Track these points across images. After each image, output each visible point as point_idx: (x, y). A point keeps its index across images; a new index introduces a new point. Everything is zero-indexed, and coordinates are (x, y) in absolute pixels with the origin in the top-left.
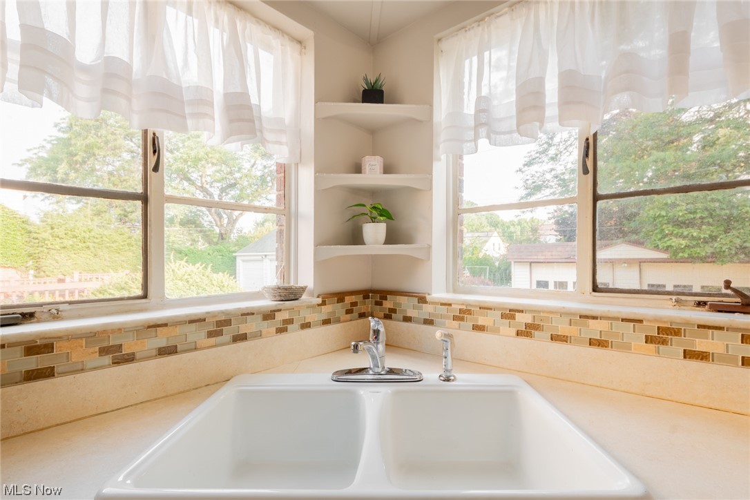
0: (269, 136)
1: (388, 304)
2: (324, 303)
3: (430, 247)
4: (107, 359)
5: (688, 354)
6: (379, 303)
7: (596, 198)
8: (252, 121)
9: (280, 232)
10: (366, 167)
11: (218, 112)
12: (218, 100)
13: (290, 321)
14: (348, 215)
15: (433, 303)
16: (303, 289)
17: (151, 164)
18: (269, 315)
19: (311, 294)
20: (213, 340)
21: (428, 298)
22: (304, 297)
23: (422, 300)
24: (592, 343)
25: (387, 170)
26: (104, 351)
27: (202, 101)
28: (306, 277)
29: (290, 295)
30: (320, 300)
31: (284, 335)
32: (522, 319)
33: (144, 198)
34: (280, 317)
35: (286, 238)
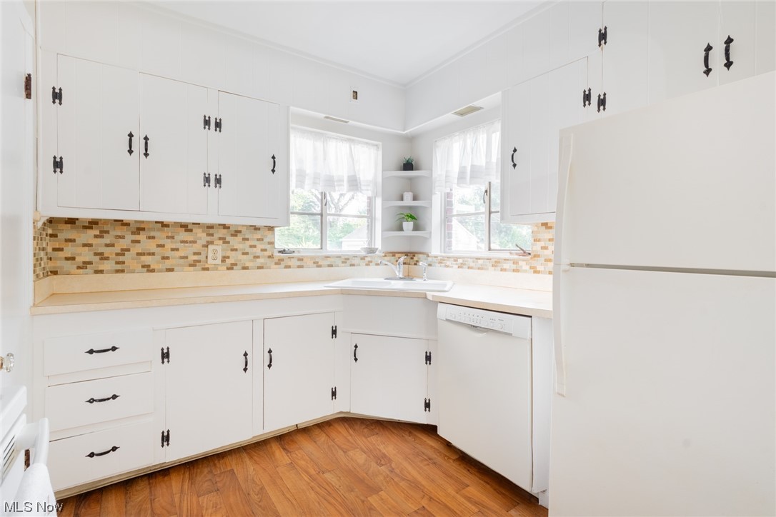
0: (363, 188)
1: (415, 259)
2: (385, 256)
3: (431, 233)
4: (315, 265)
5: (502, 270)
6: (412, 258)
7: (490, 213)
8: (357, 185)
9: (368, 225)
10: (405, 198)
11: (345, 183)
12: (346, 179)
13: (371, 262)
14: (397, 218)
15: (432, 257)
16: (377, 249)
17: (324, 204)
18: (363, 258)
19: (380, 252)
20: (343, 265)
21: (430, 255)
22: (377, 253)
23: (428, 256)
24: (479, 269)
25: (415, 198)
26: (314, 263)
27: (341, 180)
28: (378, 244)
29: (371, 251)
30: (384, 254)
31: (369, 267)
32: (460, 261)
33: (322, 215)
34: (367, 259)
35: (371, 228)
